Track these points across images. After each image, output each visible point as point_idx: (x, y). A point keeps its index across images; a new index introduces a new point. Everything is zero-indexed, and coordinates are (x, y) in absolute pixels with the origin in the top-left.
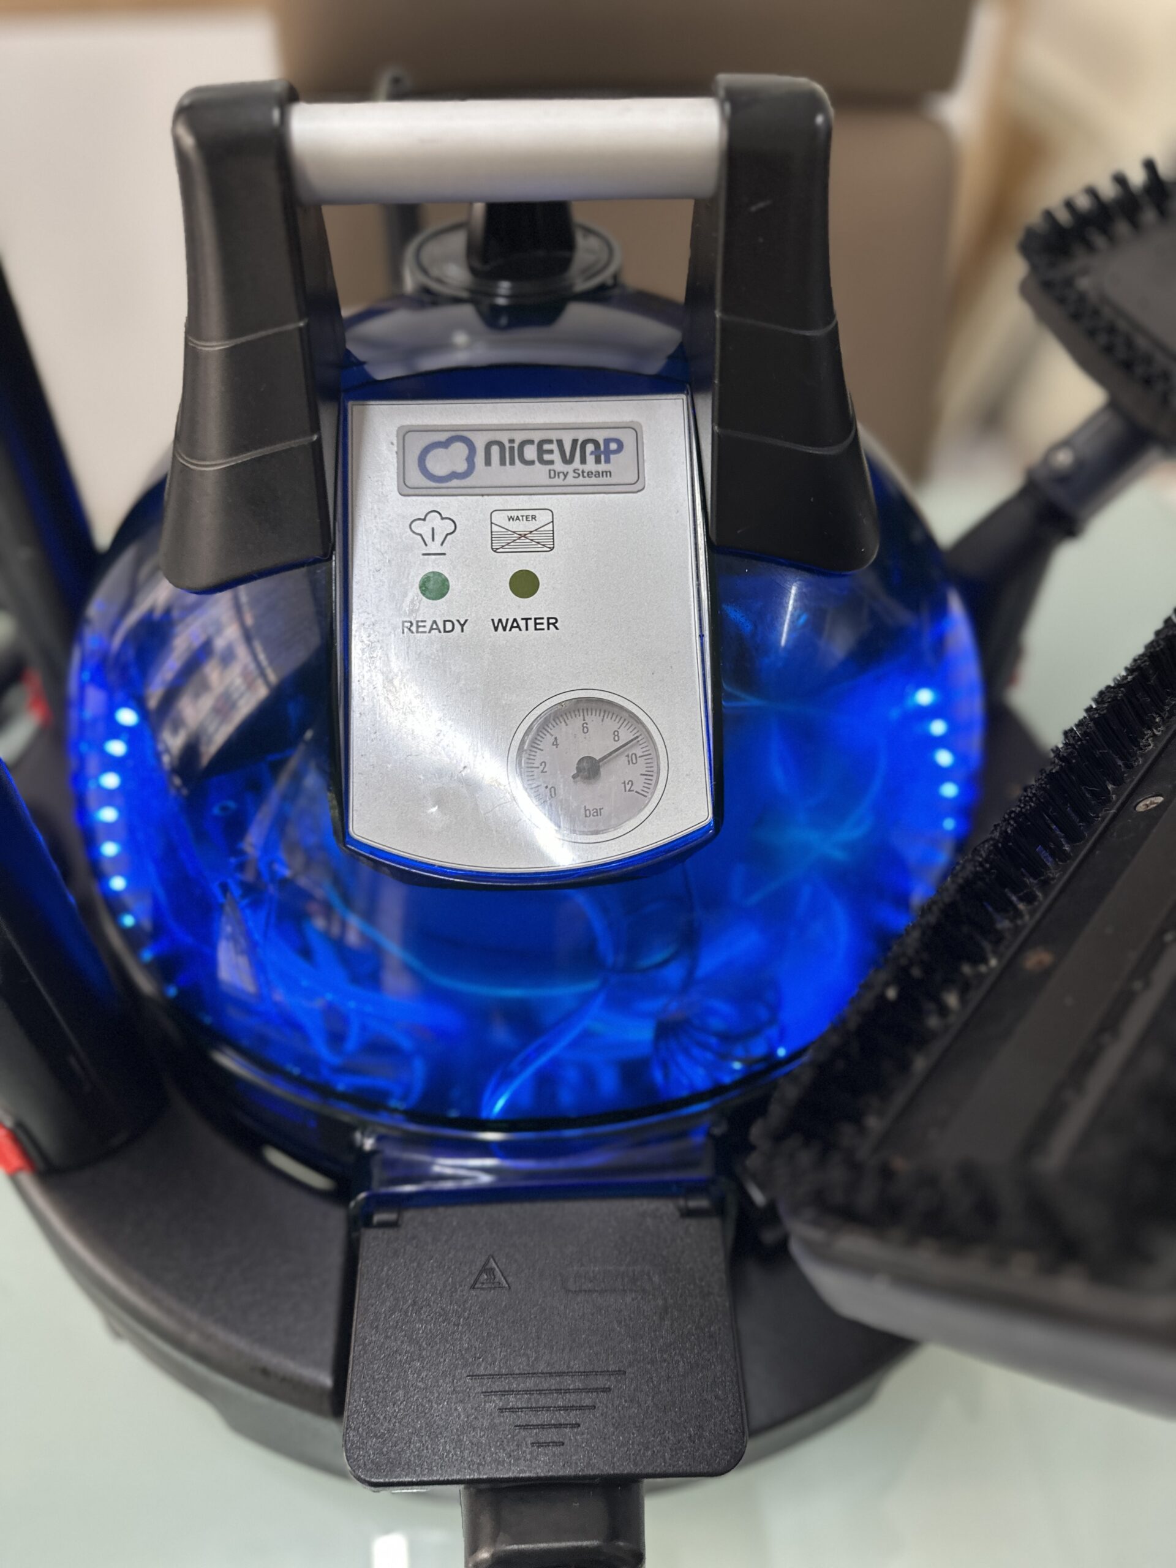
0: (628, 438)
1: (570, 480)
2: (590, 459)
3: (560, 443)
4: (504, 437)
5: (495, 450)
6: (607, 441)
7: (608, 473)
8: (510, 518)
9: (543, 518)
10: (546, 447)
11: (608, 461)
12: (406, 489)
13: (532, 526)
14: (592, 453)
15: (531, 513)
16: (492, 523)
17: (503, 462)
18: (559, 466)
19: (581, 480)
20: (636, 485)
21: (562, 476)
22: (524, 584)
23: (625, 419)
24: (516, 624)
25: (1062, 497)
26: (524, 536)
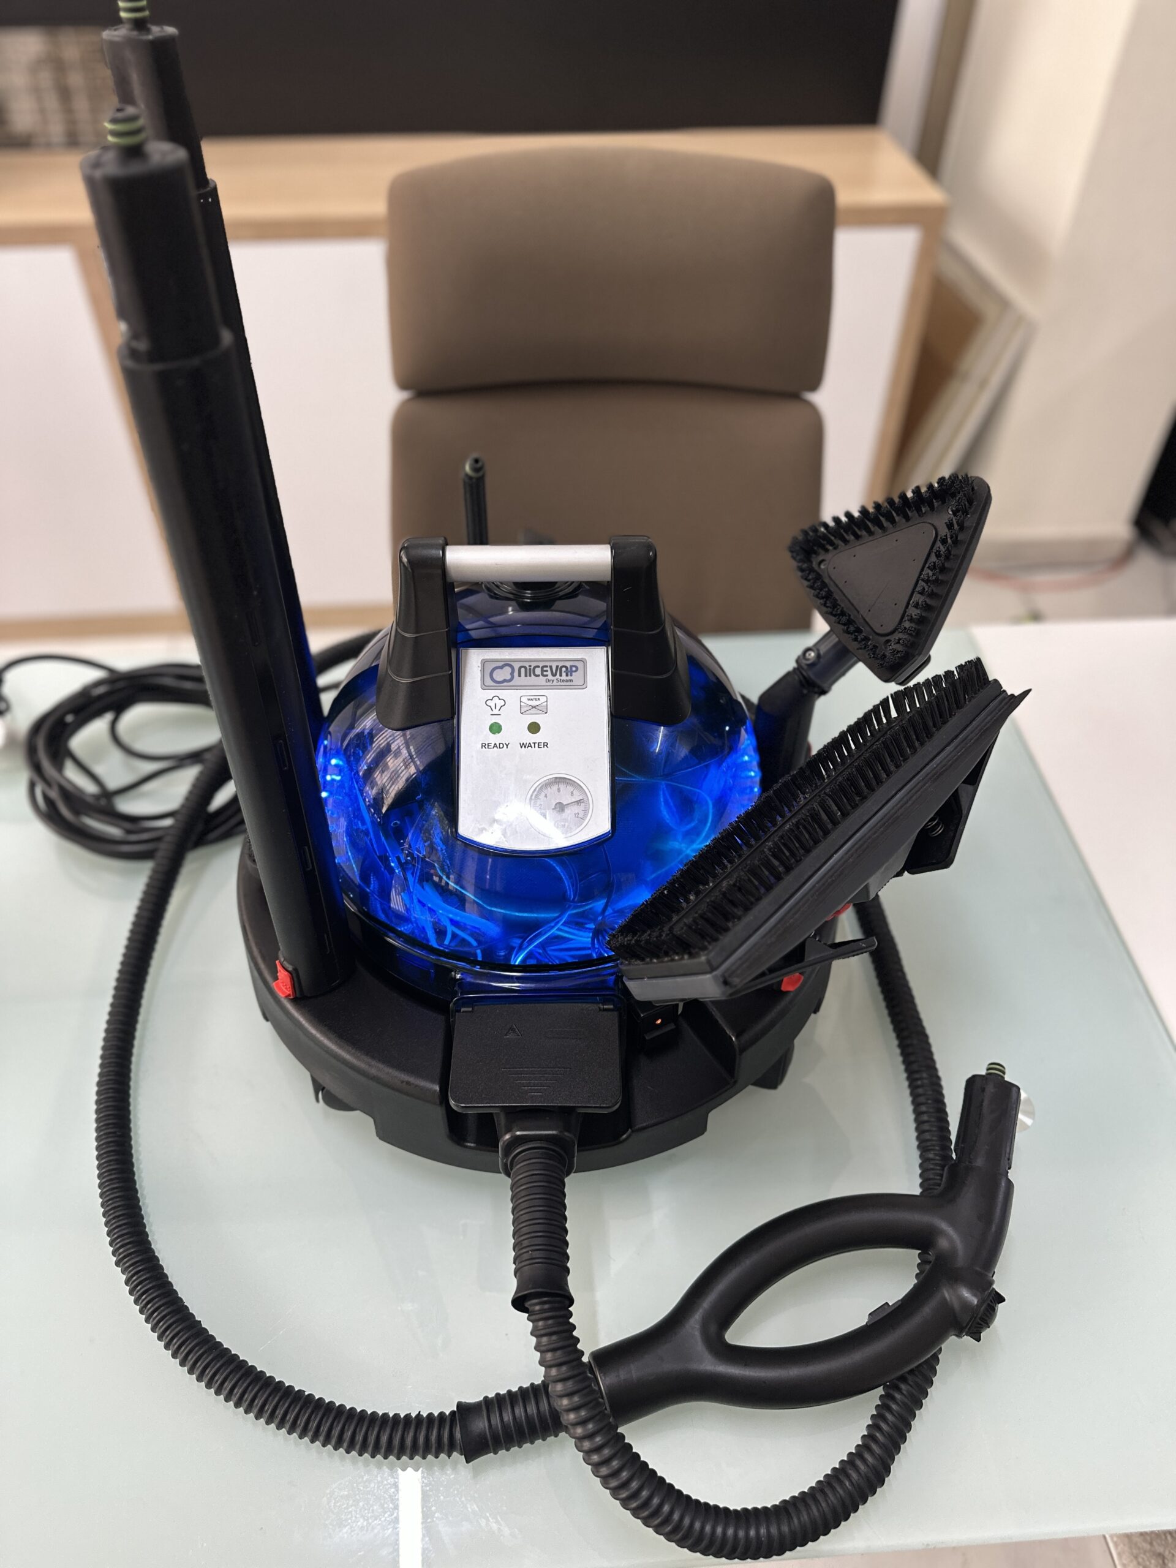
0: (580, 665)
1: (555, 683)
2: (564, 674)
3: (551, 667)
4: (527, 665)
5: (523, 670)
6: (571, 667)
7: (571, 681)
8: (529, 699)
9: (543, 699)
10: (545, 669)
11: (571, 675)
12: (484, 687)
13: (537, 703)
14: (565, 672)
15: (538, 697)
16: (521, 702)
17: (526, 676)
18: (550, 677)
19: (559, 683)
20: (583, 686)
21: (551, 682)
22: (534, 728)
23: (580, 657)
24: (530, 745)
25: (811, 674)
26: (535, 707)
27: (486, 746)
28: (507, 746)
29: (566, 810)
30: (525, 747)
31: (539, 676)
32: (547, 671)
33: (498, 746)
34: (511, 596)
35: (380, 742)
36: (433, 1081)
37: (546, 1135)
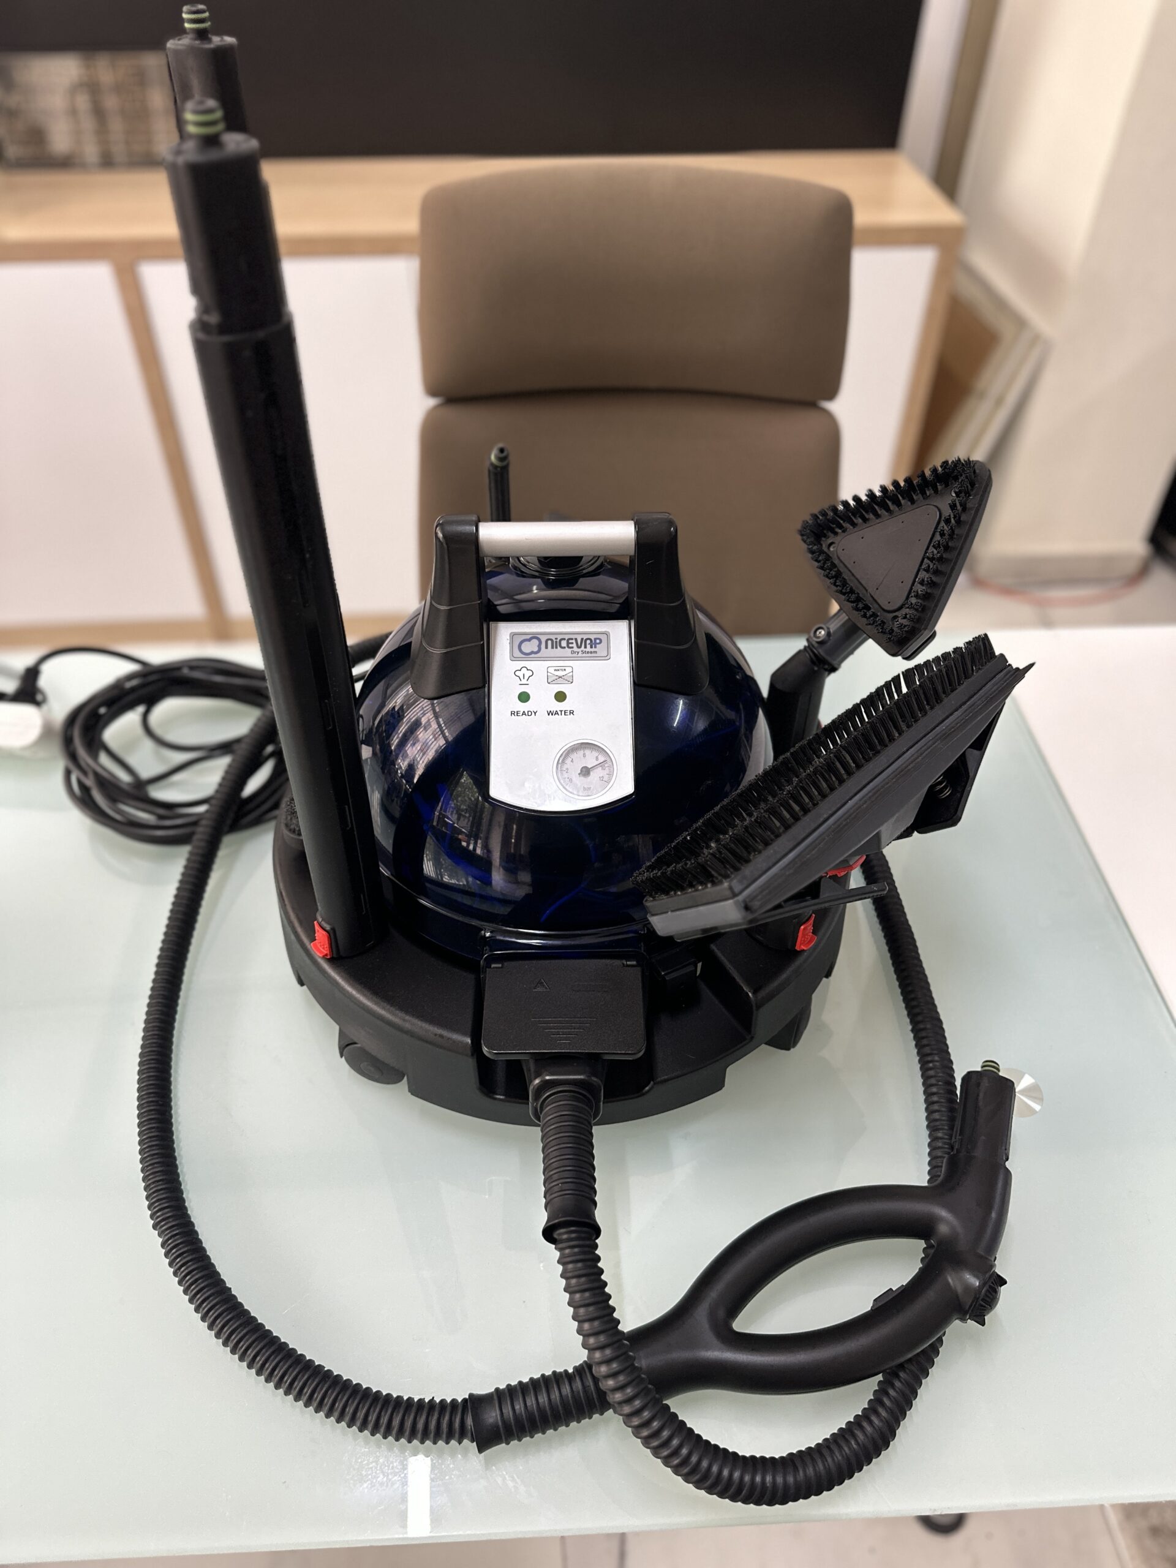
0: (603, 638)
2: (588, 646)
3: (576, 639)
4: (553, 637)
5: (550, 642)
6: (595, 639)
7: (596, 652)
8: (555, 670)
9: (569, 670)
10: (570, 641)
11: (595, 647)
12: (513, 658)
13: (563, 673)
14: (589, 644)
15: (563, 668)
16: (548, 672)
17: (552, 648)
18: (575, 649)
19: (584, 655)
20: (607, 657)
21: (576, 653)
22: (560, 697)
23: (603, 630)
24: (557, 713)
25: (821, 651)
26: (561, 677)
27: (516, 714)
28: (535, 713)
29: (591, 773)
30: (552, 715)
31: (564, 648)
32: (572, 643)
33: (527, 713)
34: (537, 574)
35: (410, 716)
36: (464, 1034)
37: (574, 1079)
